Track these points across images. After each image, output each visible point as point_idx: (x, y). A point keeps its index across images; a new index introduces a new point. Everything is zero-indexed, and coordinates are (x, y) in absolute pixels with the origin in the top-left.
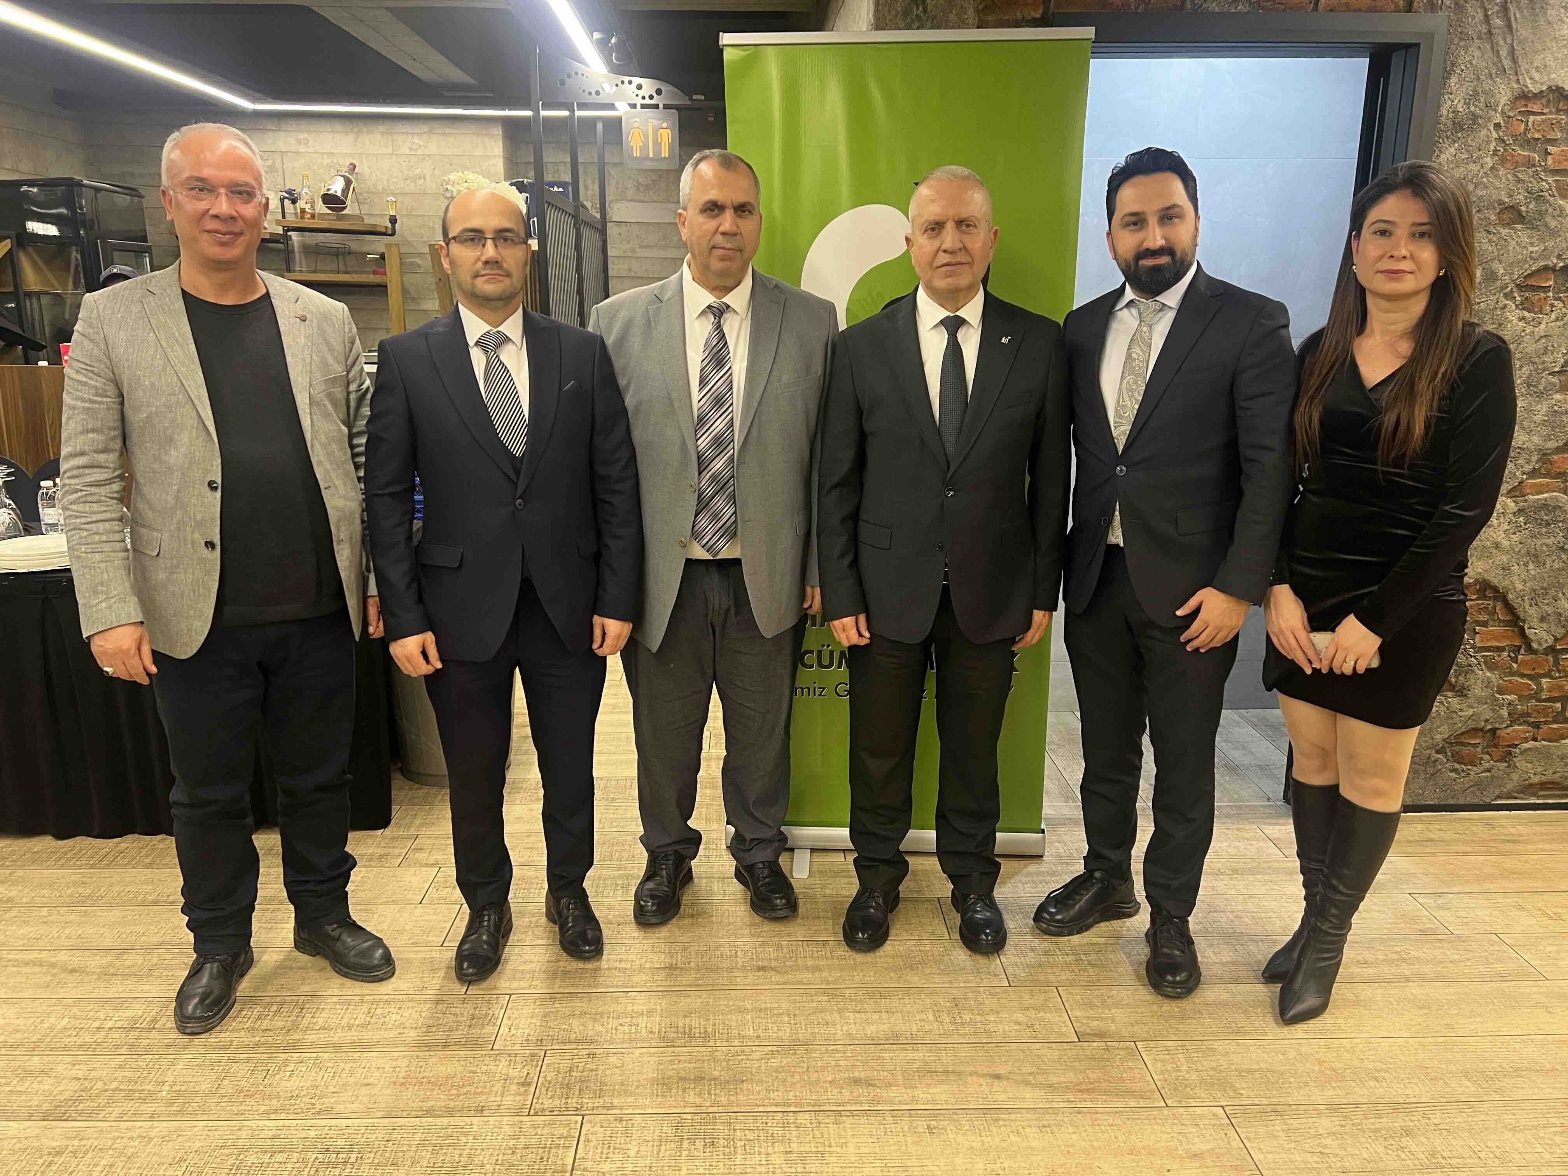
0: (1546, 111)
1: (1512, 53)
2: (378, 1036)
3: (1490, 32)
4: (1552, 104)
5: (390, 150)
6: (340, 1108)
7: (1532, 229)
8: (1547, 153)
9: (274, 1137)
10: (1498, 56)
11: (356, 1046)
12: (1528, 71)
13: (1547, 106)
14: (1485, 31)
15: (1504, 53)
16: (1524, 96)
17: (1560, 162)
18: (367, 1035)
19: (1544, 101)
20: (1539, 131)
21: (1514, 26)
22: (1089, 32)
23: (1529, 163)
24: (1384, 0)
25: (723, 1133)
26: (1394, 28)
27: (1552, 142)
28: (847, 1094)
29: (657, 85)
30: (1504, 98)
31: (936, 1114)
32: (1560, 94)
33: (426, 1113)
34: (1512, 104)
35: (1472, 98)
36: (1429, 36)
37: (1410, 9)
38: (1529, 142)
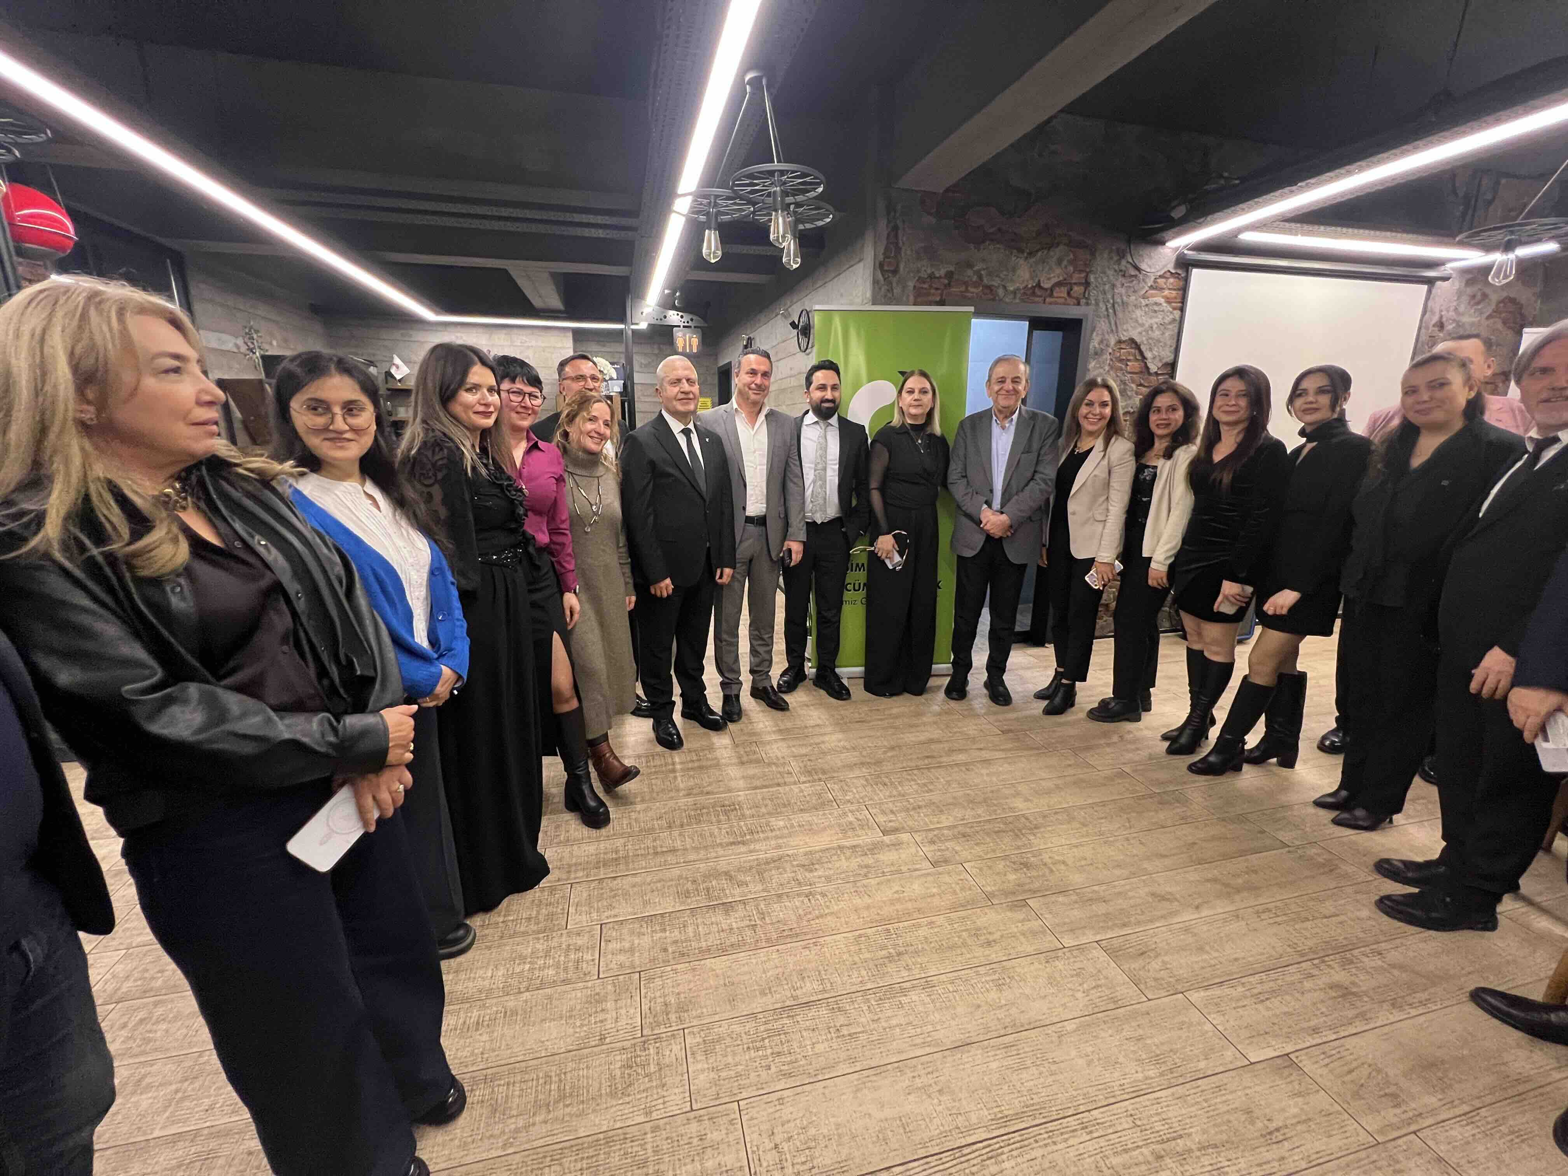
0: (1128, 348)
1: (1116, 324)
2: (710, 763)
3: (1108, 315)
4: (1129, 345)
6: (715, 790)
8: (1127, 365)
9: (695, 804)
10: (1111, 325)
11: (701, 767)
12: (1121, 331)
14: (1106, 314)
15: (1113, 324)
16: (1120, 342)
17: (1132, 369)
18: (704, 763)
19: (1127, 343)
21: (1117, 313)
22: (972, 309)
23: (1121, 369)
24: (1069, 300)
25: (886, 780)
26: (1072, 312)
27: (1129, 360)
28: (926, 761)
29: (691, 316)
30: (1113, 342)
31: (966, 764)
32: (1132, 341)
33: (756, 788)
34: (1115, 345)
35: (1101, 342)
36: (1086, 316)
37: (1079, 304)
38: (1121, 361)
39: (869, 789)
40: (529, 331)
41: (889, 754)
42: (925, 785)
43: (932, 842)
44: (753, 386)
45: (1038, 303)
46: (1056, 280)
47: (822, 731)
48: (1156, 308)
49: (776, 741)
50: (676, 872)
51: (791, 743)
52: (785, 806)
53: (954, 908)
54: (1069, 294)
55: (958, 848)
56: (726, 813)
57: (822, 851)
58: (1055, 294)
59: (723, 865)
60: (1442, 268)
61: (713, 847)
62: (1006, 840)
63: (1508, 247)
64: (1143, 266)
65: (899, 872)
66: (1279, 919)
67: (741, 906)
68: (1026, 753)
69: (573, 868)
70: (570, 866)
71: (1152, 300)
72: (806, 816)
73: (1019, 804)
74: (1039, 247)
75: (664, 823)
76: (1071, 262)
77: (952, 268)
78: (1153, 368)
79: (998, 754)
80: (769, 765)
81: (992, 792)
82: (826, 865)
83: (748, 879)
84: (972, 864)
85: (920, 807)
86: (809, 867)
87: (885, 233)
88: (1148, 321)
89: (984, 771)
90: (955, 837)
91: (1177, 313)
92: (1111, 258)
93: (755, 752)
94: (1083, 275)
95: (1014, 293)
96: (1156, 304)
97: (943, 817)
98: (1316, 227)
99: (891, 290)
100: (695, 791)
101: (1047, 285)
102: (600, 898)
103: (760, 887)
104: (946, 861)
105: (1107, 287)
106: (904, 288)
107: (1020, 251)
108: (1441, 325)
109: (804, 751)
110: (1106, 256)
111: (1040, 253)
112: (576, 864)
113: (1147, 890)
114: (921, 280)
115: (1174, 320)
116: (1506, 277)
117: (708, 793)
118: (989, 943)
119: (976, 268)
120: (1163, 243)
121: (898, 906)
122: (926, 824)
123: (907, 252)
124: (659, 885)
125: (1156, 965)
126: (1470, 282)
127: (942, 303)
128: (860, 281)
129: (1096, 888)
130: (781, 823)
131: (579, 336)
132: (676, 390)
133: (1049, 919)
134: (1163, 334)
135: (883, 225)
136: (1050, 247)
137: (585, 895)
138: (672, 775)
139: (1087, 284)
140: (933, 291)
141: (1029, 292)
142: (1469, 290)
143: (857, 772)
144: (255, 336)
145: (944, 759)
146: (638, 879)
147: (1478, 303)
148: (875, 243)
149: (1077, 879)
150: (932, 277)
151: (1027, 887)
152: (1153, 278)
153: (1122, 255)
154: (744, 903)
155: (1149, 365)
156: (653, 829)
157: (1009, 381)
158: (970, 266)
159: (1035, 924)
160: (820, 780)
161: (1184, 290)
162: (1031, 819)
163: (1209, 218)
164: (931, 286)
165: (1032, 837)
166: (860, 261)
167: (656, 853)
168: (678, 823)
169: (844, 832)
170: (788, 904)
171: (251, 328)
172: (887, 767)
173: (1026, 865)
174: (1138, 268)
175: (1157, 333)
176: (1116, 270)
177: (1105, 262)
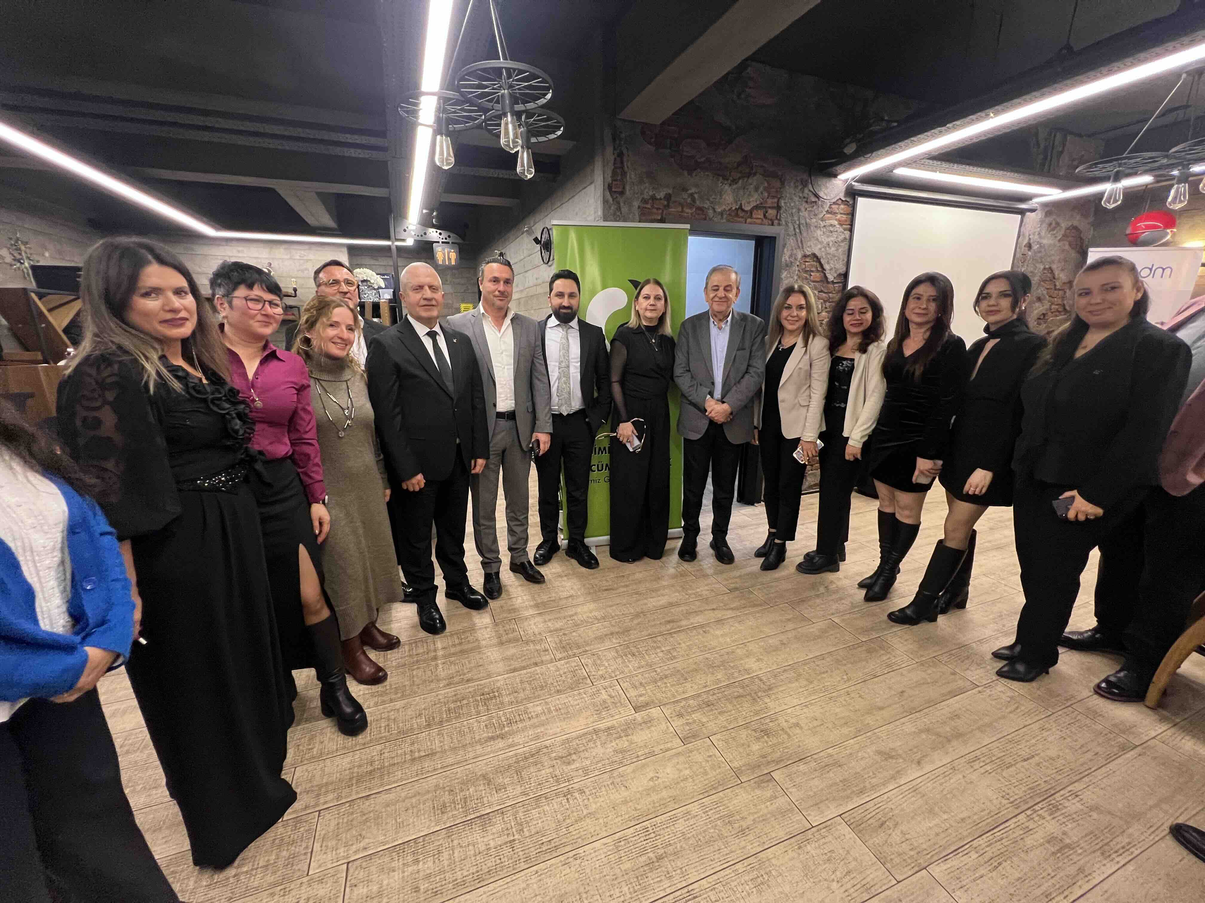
0: (811, 261)
1: (801, 241)
2: (470, 646)
4: (812, 259)
5: (288, 257)
6: (476, 677)
8: (811, 275)
9: (455, 695)
10: (798, 242)
11: (462, 652)
12: (806, 248)
14: (794, 233)
16: (805, 256)
17: (816, 279)
18: (465, 647)
19: (811, 257)
20: (809, 268)
21: (802, 233)
22: (688, 226)
23: (806, 279)
24: (765, 221)
25: (634, 650)
26: (767, 230)
27: (812, 271)
28: (668, 627)
29: (449, 234)
30: (799, 256)
31: (702, 626)
32: (814, 255)
33: (515, 670)
34: (801, 259)
35: (791, 256)
36: (779, 234)
37: (772, 225)
38: (806, 272)
39: (619, 660)
40: (306, 247)
41: (636, 622)
42: (669, 651)
43: (680, 715)
44: (497, 293)
45: (739, 222)
46: (753, 204)
47: (575, 602)
48: (832, 229)
49: (533, 616)
50: (432, 781)
51: (547, 617)
52: (542, 688)
53: (707, 792)
54: (765, 216)
55: (704, 720)
56: (485, 703)
57: (579, 737)
58: (754, 216)
59: (481, 767)
60: (1031, 202)
61: (471, 745)
62: (746, 705)
63: (1117, 178)
64: (821, 194)
65: (652, 754)
66: (988, 767)
67: (499, 818)
68: (752, 610)
69: (323, 790)
70: (320, 787)
71: (828, 222)
72: (563, 698)
73: (751, 664)
74: (739, 175)
75: (423, 721)
76: (765, 189)
77: (670, 191)
78: (831, 278)
79: (729, 614)
80: (527, 643)
81: (728, 653)
82: (582, 755)
83: (507, 781)
84: (718, 736)
85: (666, 677)
86: (566, 759)
87: (612, 158)
88: (825, 240)
89: (718, 632)
90: (700, 707)
91: (847, 233)
92: (796, 187)
93: (514, 630)
94: (776, 200)
95: (721, 214)
96: (831, 225)
97: (688, 685)
98: (952, 165)
99: (619, 209)
100: (456, 679)
101: (747, 208)
102: (350, 825)
103: (519, 789)
104: (694, 736)
105: (794, 210)
106: (630, 206)
107: (725, 178)
108: (1029, 246)
109: (559, 624)
110: (792, 184)
111: (740, 181)
112: (327, 784)
113: (874, 748)
114: (645, 201)
115: (845, 238)
116: (1116, 201)
117: (468, 681)
118: (742, 832)
119: (690, 192)
120: (835, 176)
121: (655, 797)
122: (674, 696)
123: (631, 176)
124: (414, 800)
125: (896, 836)
126: (1048, 214)
127: (662, 221)
128: (592, 201)
129: (830, 751)
130: (539, 709)
131: (352, 250)
132: (418, 296)
133: (795, 795)
134: (837, 250)
135: (609, 151)
136: (749, 175)
137: (333, 823)
138: (433, 663)
139: (778, 208)
140: (655, 210)
141: (733, 214)
142: (1048, 220)
143: (607, 644)
144: (23, 248)
145: (684, 623)
146: (392, 796)
147: (1053, 230)
148: (604, 166)
149: (812, 743)
150: (653, 198)
151: (769, 758)
152: (828, 205)
153: (804, 184)
154: (501, 812)
155: (827, 275)
156: (412, 729)
157: (721, 289)
158: (685, 190)
159: (782, 801)
160: (575, 655)
161: (852, 214)
162: (764, 678)
163: (874, 154)
164: (652, 206)
165: (767, 700)
166: (591, 183)
167: (413, 760)
168: (437, 720)
169: (598, 712)
170: (546, 808)
171: (17, 239)
172: (634, 635)
173: (766, 733)
174: (817, 196)
175: (833, 249)
176: (800, 197)
177: (792, 190)
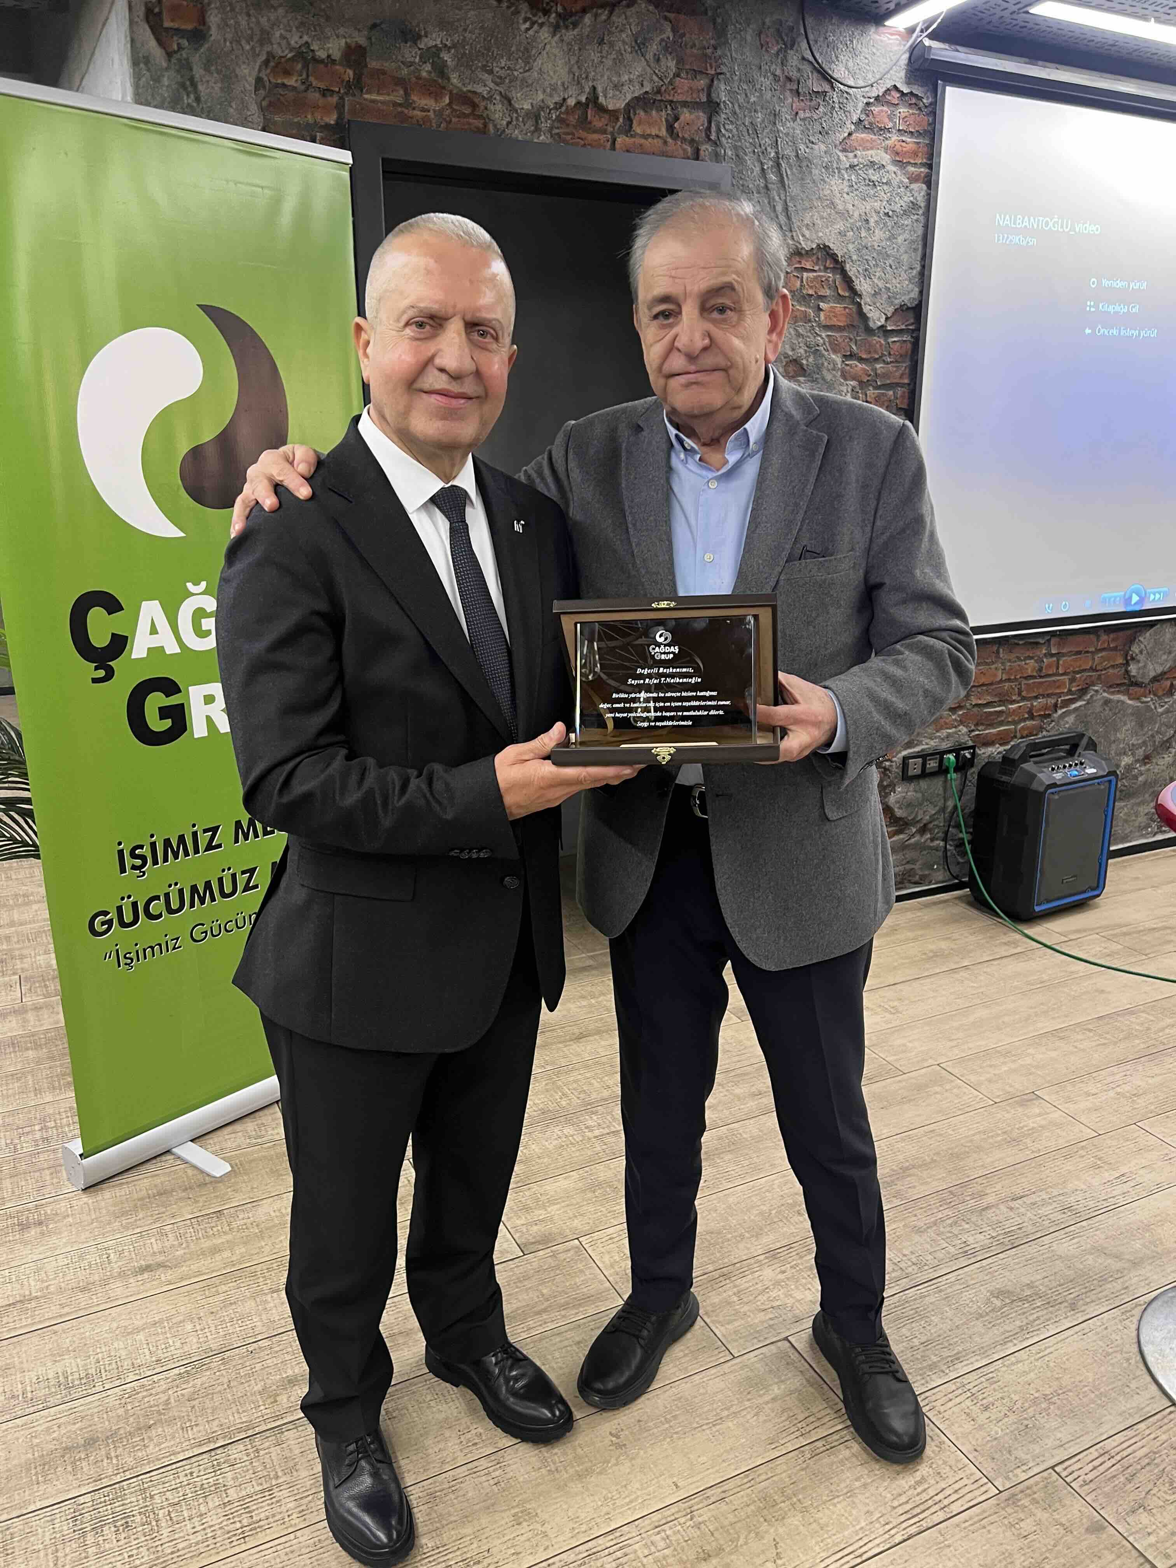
0: (816, 268)
1: (786, 209)
3: (766, 187)
4: (820, 262)
7: (813, 381)
8: (820, 309)
10: (775, 211)
12: (799, 227)
13: (817, 264)
14: (762, 185)
15: (779, 208)
16: (797, 253)
17: (830, 319)
19: (814, 258)
20: (811, 287)
21: (786, 183)
23: (806, 319)
27: (822, 298)
32: (825, 249)
38: (804, 298)
46: (632, 92)
54: (670, 128)
64: (839, 72)
71: (863, 156)
76: (667, 48)
78: (876, 317)
88: (855, 206)
91: (919, 189)
92: (764, 46)
94: (703, 82)
96: (872, 164)
101: (615, 102)
105: (759, 117)
110: (749, 37)
114: (277, 65)
115: (914, 205)
119: (426, 43)
120: (877, 19)
128: (116, 60)
134: (892, 238)
139: (712, 107)
140: (314, 97)
141: (573, 119)
150: (306, 56)
152: (861, 105)
153: (787, 40)
155: (866, 309)
161: (931, 136)
164: (306, 84)
166: (112, 5)
174: (826, 77)
175: (879, 234)
176: (776, 78)
177: (749, 55)
